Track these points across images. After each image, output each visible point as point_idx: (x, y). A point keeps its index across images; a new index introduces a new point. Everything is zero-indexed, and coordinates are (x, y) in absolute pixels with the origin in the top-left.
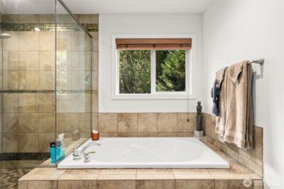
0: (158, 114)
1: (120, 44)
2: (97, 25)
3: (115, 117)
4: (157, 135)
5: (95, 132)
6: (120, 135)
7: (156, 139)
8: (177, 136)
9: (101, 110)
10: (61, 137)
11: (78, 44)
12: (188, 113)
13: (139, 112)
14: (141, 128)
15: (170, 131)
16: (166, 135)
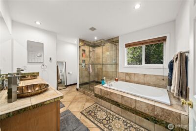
0: (145, 75)
1: (127, 46)
2: (118, 41)
3: (125, 74)
4: (144, 84)
5: (117, 78)
6: (127, 81)
7: (143, 86)
8: (156, 86)
9: (120, 71)
10: (104, 78)
11: (112, 48)
12: (163, 76)
13: (135, 73)
14: (136, 80)
15: (152, 83)
16: (149, 85)
